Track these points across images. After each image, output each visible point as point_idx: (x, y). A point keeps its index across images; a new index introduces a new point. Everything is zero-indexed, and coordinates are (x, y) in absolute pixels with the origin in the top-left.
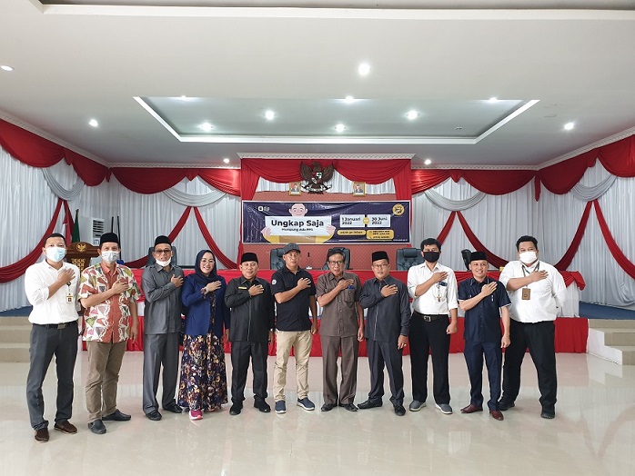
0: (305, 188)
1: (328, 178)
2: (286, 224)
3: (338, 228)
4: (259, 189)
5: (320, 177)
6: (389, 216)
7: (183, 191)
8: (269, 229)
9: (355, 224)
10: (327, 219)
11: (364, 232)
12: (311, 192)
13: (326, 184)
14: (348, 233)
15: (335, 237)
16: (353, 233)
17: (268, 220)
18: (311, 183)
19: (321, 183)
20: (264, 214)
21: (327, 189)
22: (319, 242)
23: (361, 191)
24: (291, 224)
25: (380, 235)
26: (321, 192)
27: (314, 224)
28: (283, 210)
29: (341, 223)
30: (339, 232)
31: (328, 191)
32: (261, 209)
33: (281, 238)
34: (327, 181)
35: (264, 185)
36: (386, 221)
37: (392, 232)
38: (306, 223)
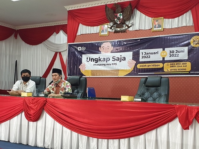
0: (111, 28)
3: (138, 62)
4: (79, 33)
7: (53, 42)
8: (85, 65)
9: (153, 58)
10: (129, 55)
16: (151, 66)
19: (123, 23)
21: (129, 27)
22: (121, 75)
23: (160, 26)
25: (177, 68)
26: (124, 31)
27: (118, 59)
28: (93, 48)
29: (141, 57)
30: (139, 66)
33: (93, 72)
35: (83, 29)
37: (189, 64)
38: (111, 59)
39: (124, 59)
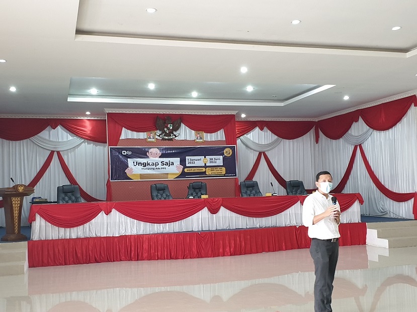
0: (159, 136)
1: (176, 128)
2: (145, 165)
3: (185, 167)
4: (123, 137)
5: (171, 128)
6: (221, 157)
7: (47, 138)
8: (132, 169)
9: (197, 164)
10: (177, 160)
11: (204, 170)
12: (163, 139)
13: (175, 133)
14: (192, 170)
15: (183, 174)
16: (196, 170)
17: (130, 162)
18: (164, 132)
19: (171, 132)
20: (127, 157)
21: (176, 136)
22: (171, 178)
23: (201, 138)
24: (148, 164)
25: (216, 171)
26: (171, 140)
27: (167, 164)
28: (142, 153)
29: (187, 163)
30: (186, 170)
31: (176, 138)
32: (125, 153)
33: (142, 176)
34: (176, 131)
35: (126, 134)
36: (219, 160)
37: (224, 169)
38: (160, 164)
39: (173, 164)
